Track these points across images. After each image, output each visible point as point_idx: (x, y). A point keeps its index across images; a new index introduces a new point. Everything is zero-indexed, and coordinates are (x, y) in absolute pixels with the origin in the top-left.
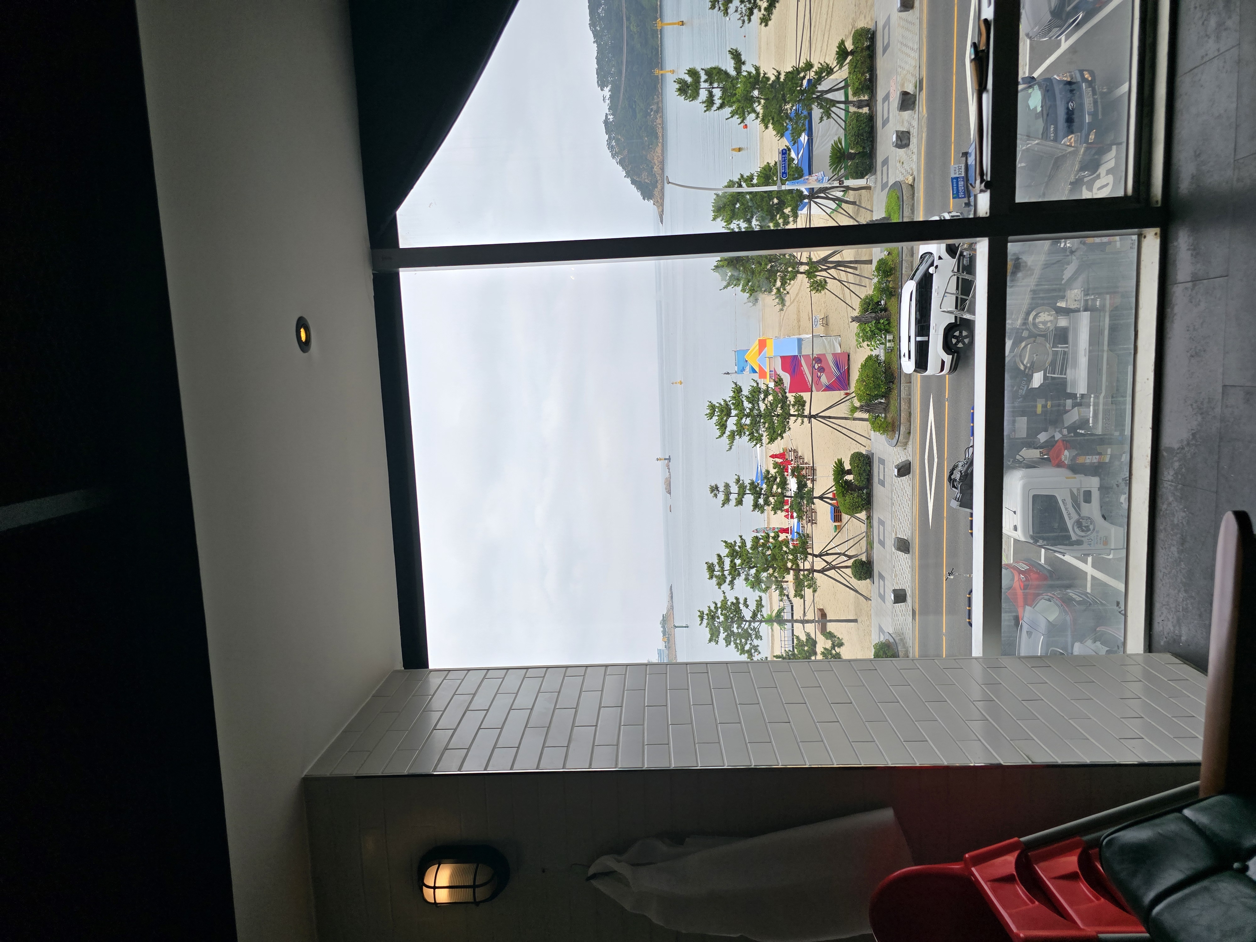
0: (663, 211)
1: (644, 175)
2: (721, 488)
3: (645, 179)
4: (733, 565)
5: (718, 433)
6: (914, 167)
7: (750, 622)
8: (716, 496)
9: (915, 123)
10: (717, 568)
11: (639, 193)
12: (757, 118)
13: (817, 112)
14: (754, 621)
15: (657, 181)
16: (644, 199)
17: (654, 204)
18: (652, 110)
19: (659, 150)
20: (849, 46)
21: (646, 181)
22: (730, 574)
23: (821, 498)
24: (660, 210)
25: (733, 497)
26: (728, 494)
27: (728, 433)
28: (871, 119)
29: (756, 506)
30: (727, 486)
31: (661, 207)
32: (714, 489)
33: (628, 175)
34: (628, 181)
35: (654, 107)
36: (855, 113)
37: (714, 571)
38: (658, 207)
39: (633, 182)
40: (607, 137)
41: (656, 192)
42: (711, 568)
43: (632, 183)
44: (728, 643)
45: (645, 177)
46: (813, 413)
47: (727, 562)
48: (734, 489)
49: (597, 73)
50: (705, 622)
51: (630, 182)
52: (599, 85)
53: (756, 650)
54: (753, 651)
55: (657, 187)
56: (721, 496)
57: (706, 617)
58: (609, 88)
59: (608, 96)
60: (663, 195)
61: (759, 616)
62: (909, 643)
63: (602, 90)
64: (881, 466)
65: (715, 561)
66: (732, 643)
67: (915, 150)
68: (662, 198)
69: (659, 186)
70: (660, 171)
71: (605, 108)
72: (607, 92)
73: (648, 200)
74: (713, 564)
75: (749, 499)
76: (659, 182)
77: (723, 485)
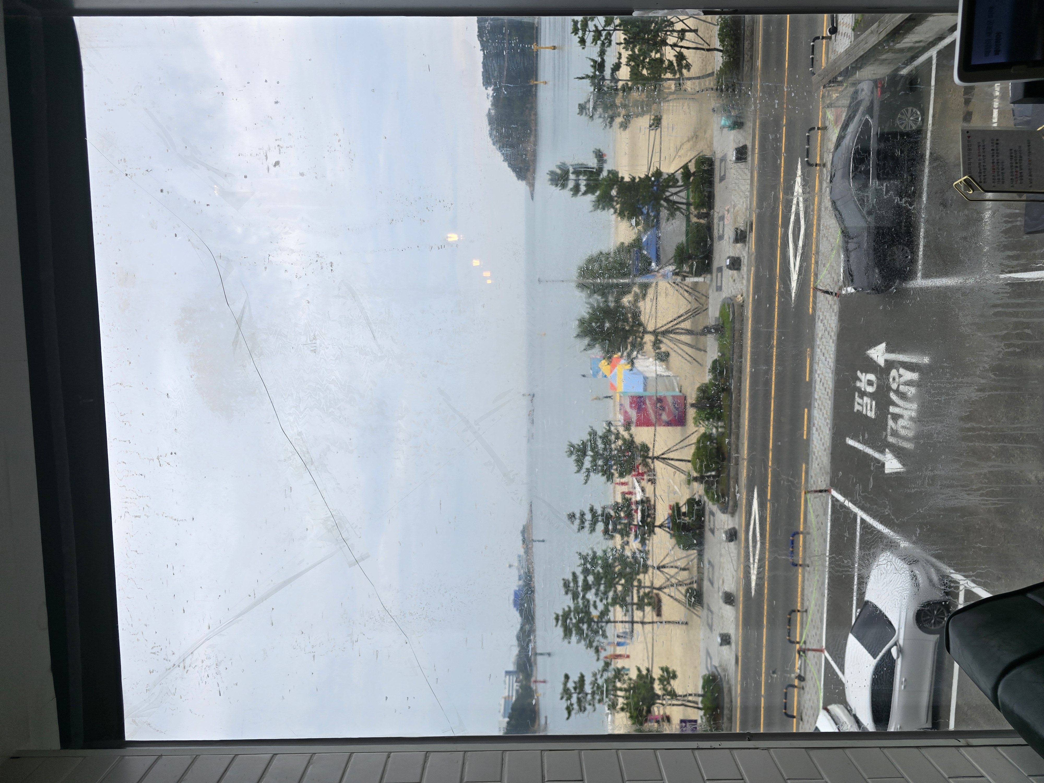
1: (520, 160)
2: (578, 515)
4: (585, 580)
5: (576, 469)
6: (745, 290)
7: (598, 622)
8: (573, 523)
9: (745, 254)
10: (572, 585)
11: (515, 175)
12: (615, 213)
13: (664, 213)
14: (602, 622)
15: (530, 166)
16: (518, 180)
17: (527, 184)
18: (527, 108)
19: (532, 139)
20: (692, 168)
21: (521, 164)
22: (582, 591)
23: (661, 526)
24: (532, 189)
25: (587, 524)
26: (582, 522)
27: (584, 470)
28: (709, 228)
29: (606, 532)
30: (583, 515)
31: (532, 186)
32: (572, 516)
33: (506, 160)
34: (506, 164)
35: (529, 106)
36: (696, 223)
37: (569, 586)
38: (530, 187)
39: (510, 166)
40: (489, 128)
41: (529, 174)
42: (566, 585)
45: (520, 162)
46: (656, 455)
47: (581, 578)
48: (588, 516)
49: (483, 76)
51: (508, 165)
52: (484, 85)
55: (529, 170)
56: (577, 522)
58: (492, 88)
59: (491, 95)
62: (733, 682)
63: (486, 89)
64: (712, 517)
65: (570, 578)
67: (745, 276)
68: (534, 178)
69: (532, 171)
71: (488, 104)
72: (490, 91)
73: (522, 180)
74: (568, 581)
75: (600, 526)
76: (532, 167)
77: (579, 512)
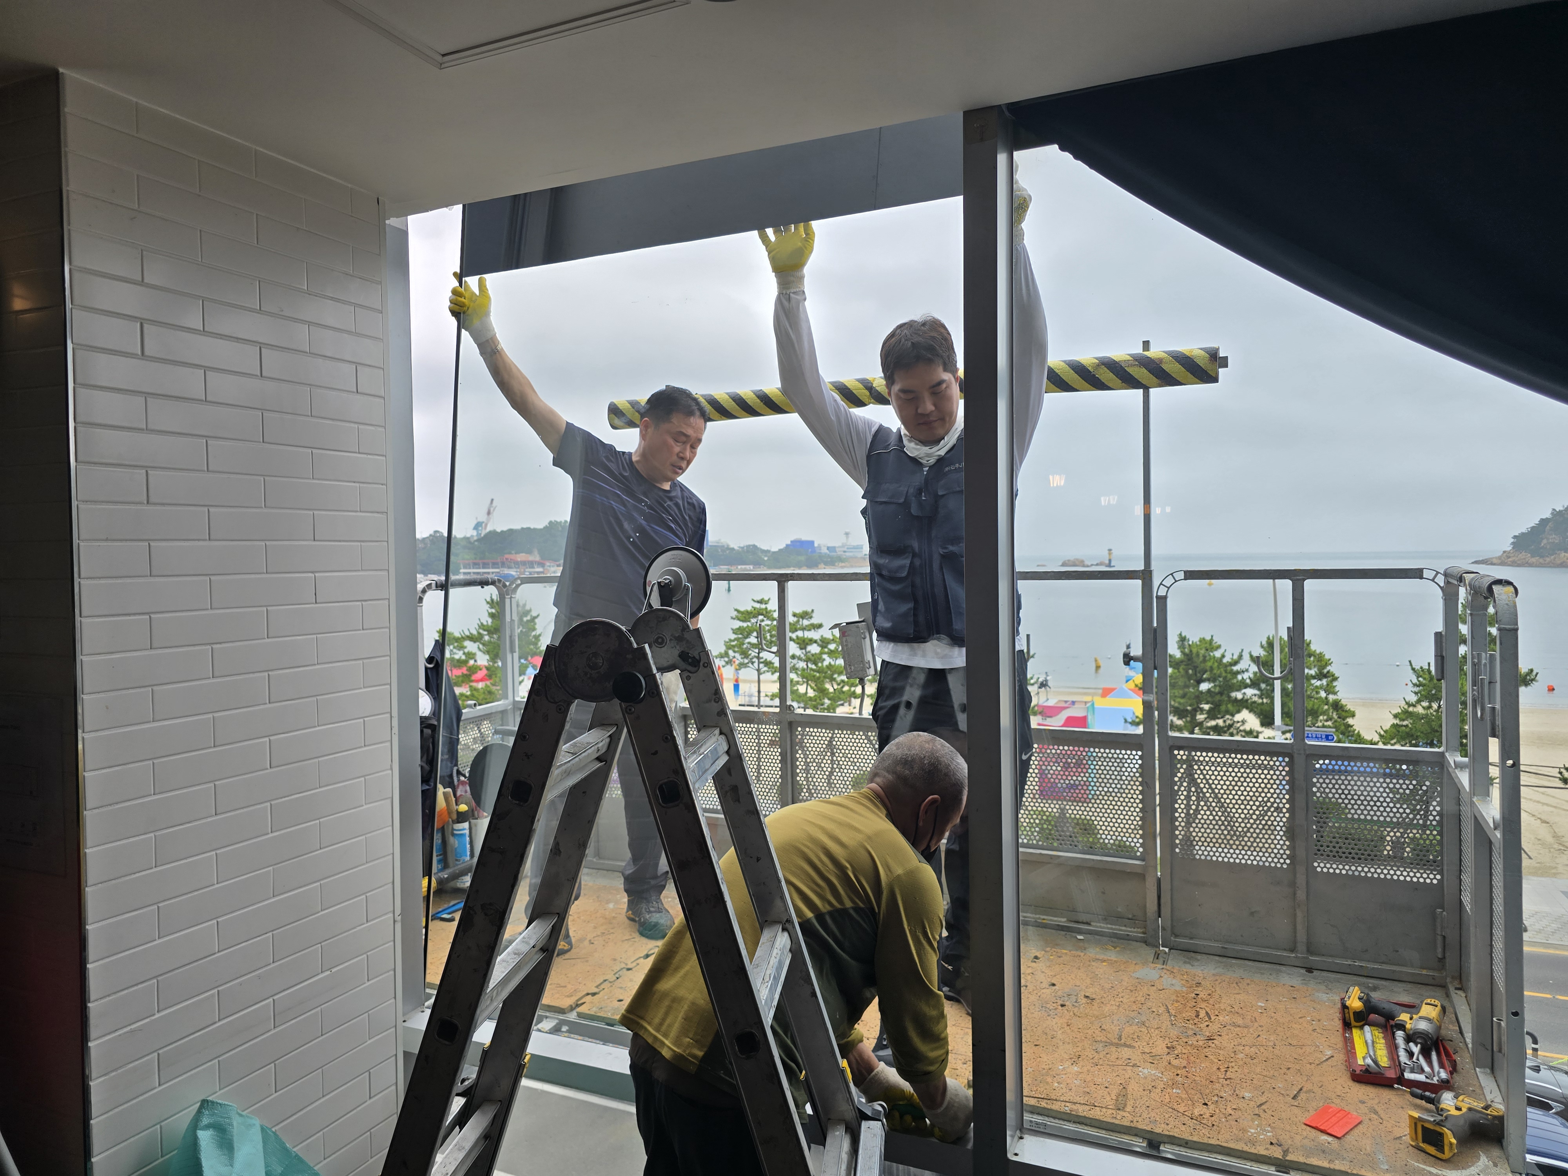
0: (1492, 564)
1: (1555, 538)
3: (1548, 539)
11: (1524, 530)
12: (1407, 703)
15: (1542, 557)
16: (1515, 537)
17: (1504, 552)
21: (1545, 541)
24: (1495, 561)
31: (1499, 561)
33: (1555, 513)
34: (1547, 515)
38: (1500, 558)
39: (1543, 522)
41: (1524, 555)
43: (1542, 520)
44: (735, 631)
45: (1551, 538)
50: (757, 605)
51: (1544, 517)
53: (727, 663)
54: (726, 659)
55: (1532, 556)
57: (763, 606)
60: (1519, 566)
61: (766, 669)
66: (736, 636)
69: (1534, 560)
70: (1559, 562)
73: (1513, 543)
74: (811, 617)
76: (1541, 560)
